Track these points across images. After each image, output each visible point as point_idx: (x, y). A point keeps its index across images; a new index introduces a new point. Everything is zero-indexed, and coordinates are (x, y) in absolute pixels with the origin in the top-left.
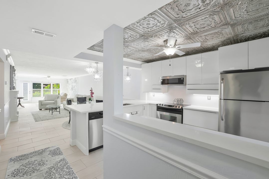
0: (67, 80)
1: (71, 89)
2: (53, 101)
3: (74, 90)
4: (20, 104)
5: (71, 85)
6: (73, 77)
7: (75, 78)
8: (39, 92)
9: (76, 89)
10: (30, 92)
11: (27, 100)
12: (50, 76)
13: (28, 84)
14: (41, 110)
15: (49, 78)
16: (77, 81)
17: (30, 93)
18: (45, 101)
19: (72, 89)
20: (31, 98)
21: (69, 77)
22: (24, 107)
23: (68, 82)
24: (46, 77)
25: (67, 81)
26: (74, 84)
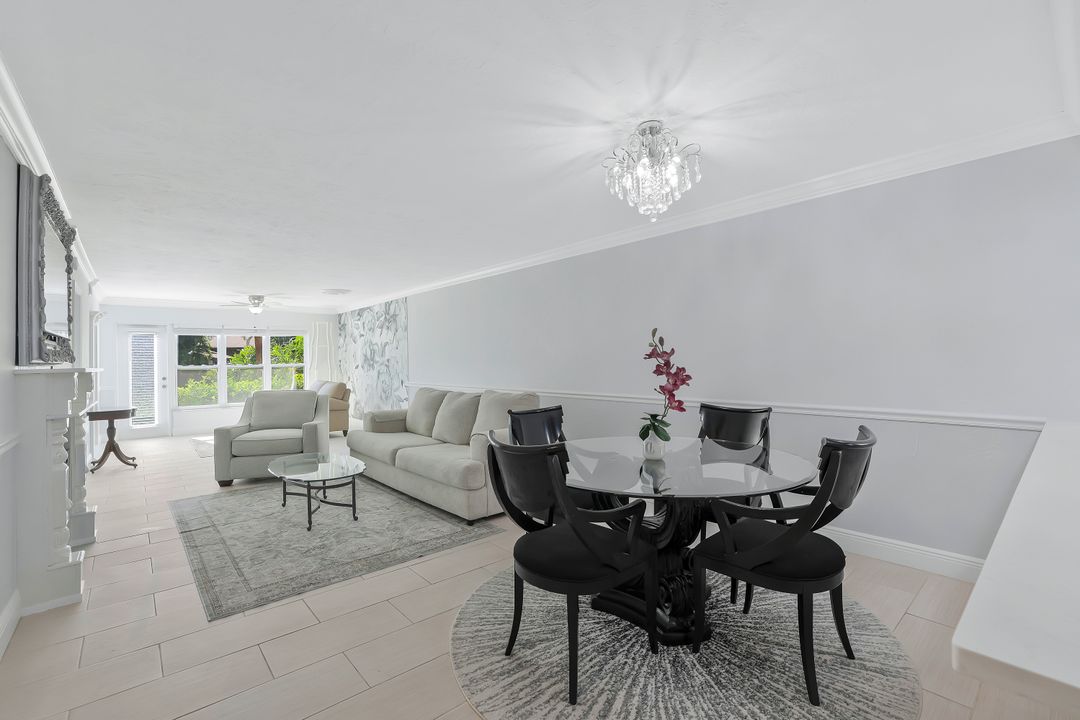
0: (340, 316)
1: (360, 361)
2: (297, 433)
3: (383, 368)
4: (112, 447)
5: (360, 341)
6: (377, 301)
7: (388, 305)
8: (208, 382)
9: (392, 362)
10: (164, 382)
11: (151, 419)
12: (260, 298)
13: (156, 339)
14: (226, 484)
15: (257, 305)
16: (401, 319)
17: (164, 387)
18: (250, 429)
19: (369, 361)
20: (172, 411)
21: (348, 304)
22: (135, 466)
23: (343, 327)
24: (245, 299)
25: (340, 323)
26: (380, 337)
